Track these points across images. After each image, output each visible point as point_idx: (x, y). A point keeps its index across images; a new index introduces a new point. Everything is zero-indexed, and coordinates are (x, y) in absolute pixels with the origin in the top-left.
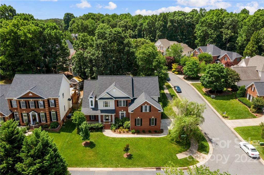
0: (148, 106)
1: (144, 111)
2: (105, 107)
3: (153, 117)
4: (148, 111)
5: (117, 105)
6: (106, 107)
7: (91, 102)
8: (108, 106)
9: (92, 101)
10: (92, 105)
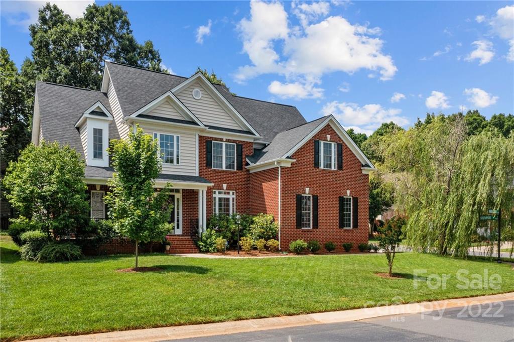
0: (333, 144)
1: (322, 167)
3: (348, 193)
4: (333, 168)
5: (204, 161)
6: (164, 164)
7: (95, 140)
9: (100, 131)
10: (98, 154)
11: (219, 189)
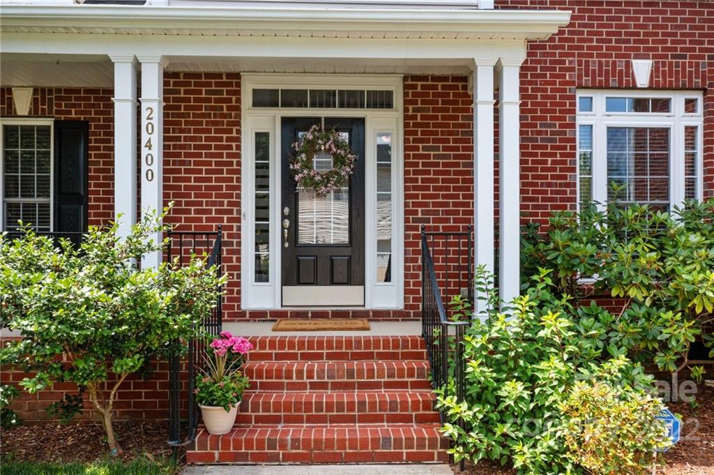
11: (608, 88)
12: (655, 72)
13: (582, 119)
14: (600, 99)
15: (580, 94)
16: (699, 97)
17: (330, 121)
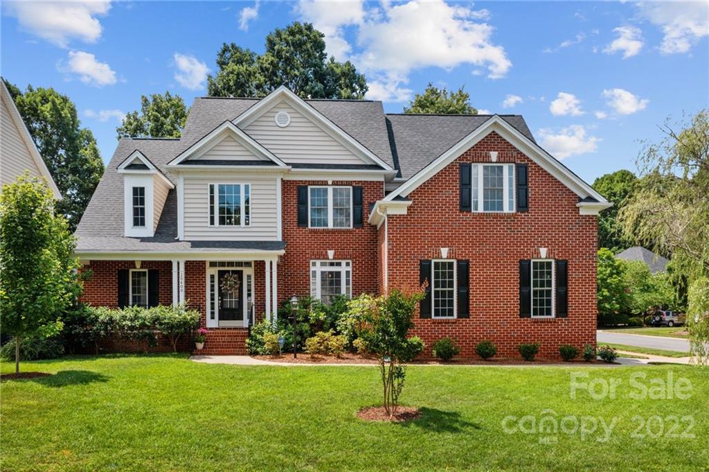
1: (481, 209)
2: (222, 221)
3: (543, 252)
4: (506, 209)
5: (294, 218)
6: (226, 227)
7: (135, 201)
8: (238, 222)
9: (142, 190)
10: (139, 220)
11: (320, 259)
12: (335, 254)
13: (312, 269)
14: (318, 262)
15: (311, 261)
16: (350, 261)
17: (232, 271)
